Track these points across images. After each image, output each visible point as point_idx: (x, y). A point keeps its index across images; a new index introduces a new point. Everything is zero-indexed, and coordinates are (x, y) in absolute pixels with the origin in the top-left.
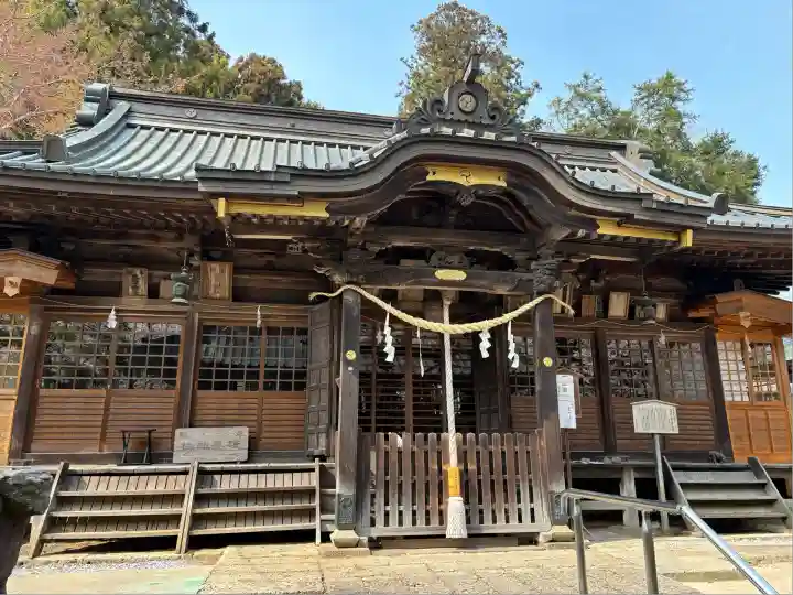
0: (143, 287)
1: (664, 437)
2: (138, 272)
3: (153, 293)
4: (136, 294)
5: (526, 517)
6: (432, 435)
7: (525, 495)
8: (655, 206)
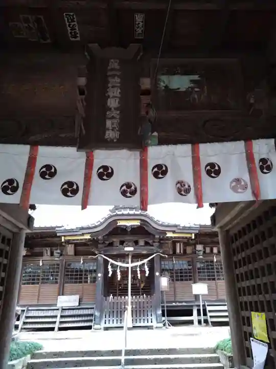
0: (49, 253)
1: (203, 295)
2: (48, 249)
3: (52, 254)
4: (47, 255)
5: (150, 321)
6: (123, 297)
7: (149, 314)
8: (181, 228)
